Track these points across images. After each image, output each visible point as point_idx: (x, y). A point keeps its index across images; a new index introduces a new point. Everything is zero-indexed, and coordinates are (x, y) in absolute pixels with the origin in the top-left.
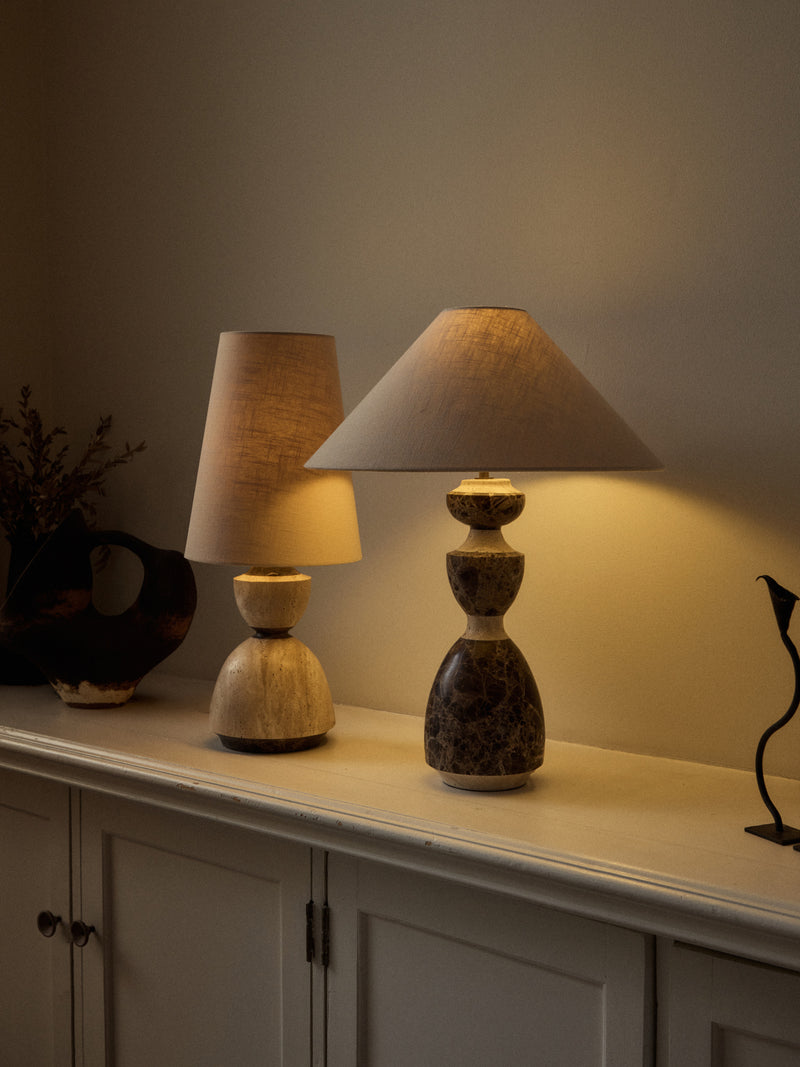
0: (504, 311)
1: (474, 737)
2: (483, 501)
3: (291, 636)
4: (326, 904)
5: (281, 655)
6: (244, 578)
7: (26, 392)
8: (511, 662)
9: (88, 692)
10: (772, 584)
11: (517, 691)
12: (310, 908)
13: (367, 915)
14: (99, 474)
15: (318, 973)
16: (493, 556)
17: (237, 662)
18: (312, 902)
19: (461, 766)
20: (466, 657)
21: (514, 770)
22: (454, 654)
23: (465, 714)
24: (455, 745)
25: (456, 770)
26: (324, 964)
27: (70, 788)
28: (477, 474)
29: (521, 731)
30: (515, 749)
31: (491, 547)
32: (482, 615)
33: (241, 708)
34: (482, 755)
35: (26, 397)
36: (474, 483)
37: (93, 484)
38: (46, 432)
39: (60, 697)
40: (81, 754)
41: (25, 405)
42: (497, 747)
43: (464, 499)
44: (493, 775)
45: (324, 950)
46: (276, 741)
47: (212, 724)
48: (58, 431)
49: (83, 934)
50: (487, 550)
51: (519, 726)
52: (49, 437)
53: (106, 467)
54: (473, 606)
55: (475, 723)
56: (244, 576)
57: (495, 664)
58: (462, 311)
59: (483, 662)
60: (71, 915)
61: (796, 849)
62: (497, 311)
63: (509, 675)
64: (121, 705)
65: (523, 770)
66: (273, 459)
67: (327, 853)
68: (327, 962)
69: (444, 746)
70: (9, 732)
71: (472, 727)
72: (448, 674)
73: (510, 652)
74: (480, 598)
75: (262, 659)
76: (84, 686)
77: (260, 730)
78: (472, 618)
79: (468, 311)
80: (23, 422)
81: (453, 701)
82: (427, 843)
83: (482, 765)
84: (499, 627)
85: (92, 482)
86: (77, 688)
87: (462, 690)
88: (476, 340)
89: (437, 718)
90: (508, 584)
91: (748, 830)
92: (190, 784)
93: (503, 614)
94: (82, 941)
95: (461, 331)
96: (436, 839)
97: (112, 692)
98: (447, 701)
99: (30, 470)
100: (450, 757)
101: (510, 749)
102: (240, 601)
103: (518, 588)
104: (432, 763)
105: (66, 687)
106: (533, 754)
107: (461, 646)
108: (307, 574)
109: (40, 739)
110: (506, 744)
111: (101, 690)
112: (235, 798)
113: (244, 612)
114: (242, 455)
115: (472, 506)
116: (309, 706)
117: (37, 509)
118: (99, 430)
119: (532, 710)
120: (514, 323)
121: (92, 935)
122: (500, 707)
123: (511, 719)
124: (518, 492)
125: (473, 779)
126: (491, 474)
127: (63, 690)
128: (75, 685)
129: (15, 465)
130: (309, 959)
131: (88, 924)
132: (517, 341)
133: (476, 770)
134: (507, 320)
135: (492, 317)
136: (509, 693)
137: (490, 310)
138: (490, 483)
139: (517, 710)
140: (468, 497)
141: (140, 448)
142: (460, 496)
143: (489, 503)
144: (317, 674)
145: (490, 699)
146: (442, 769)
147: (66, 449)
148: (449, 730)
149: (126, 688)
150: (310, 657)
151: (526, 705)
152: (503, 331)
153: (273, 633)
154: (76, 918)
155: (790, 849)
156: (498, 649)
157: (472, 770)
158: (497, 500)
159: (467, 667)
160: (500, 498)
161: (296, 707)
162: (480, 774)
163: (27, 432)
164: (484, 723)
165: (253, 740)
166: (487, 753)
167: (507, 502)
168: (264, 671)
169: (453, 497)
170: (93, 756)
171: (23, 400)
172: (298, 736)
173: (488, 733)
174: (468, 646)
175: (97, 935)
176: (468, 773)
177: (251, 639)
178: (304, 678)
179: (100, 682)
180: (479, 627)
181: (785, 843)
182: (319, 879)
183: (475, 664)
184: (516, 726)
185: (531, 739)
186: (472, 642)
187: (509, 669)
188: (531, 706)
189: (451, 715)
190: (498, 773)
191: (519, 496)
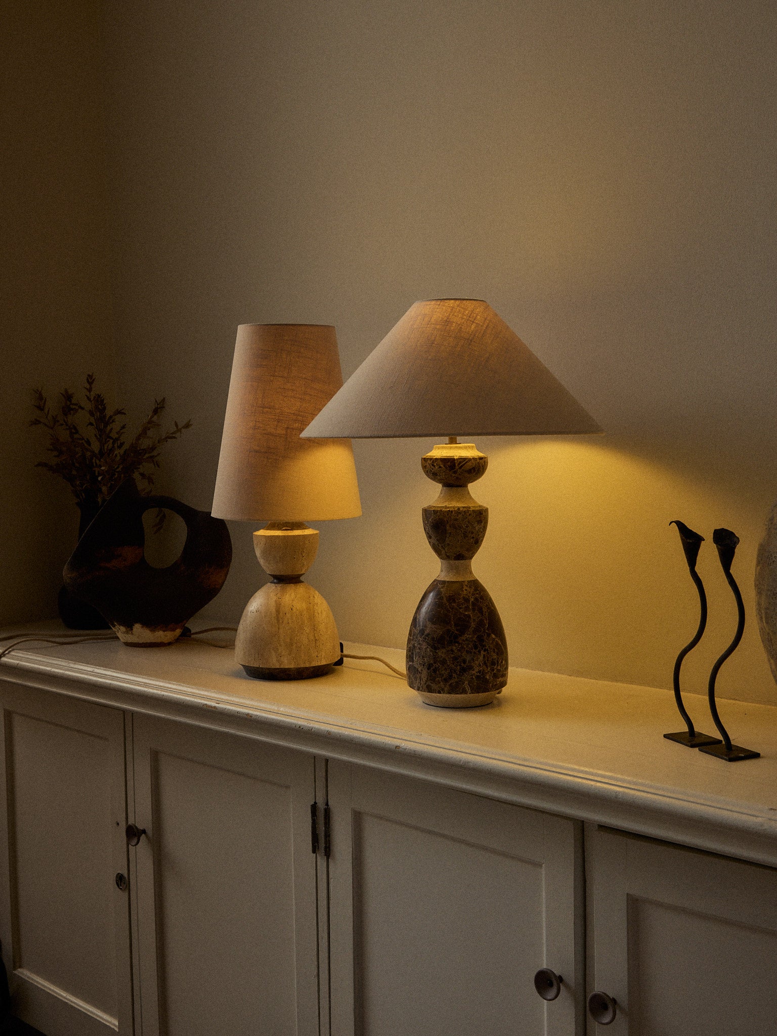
0: (464, 302)
1: (444, 662)
2: (449, 464)
3: (303, 582)
4: (327, 804)
5: (293, 597)
6: (262, 532)
7: (90, 380)
8: (476, 599)
9: (141, 633)
10: (681, 527)
11: (481, 623)
12: (314, 808)
13: (360, 813)
14: (153, 448)
15: (322, 862)
16: (459, 509)
17: (256, 604)
18: (315, 803)
19: (434, 686)
20: (439, 596)
21: (477, 690)
22: (430, 592)
23: (436, 643)
24: (428, 669)
25: (429, 690)
26: (326, 855)
27: (124, 711)
28: (447, 439)
29: (484, 656)
30: (479, 672)
31: (458, 501)
32: (451, 560)
33: (260, 643)
34: (450, 677)
35: (90, 383)
36: (443, 448)
37: (147, 458)
38: (109, 412)
39: (117, 638)
40: (129, 682)
41: (90, 390)
42: (464, 670)
43: (434, 461)
44: (461, 693)
45: (326, 843)
46: (289, 669)
47: (239, 656)
48: (119, 412)
49: (135, 835)
50: (455, 504)
51: (482, 652)
52: (111, 417)
53: (159, 442)
54: (443, 552)
55: (444, 651)
56: (262, 530)
57: (462, 601)
58: (429, 303)
59: (451, 599)
60: (127, 818)
61: (700, 750)
62: (458, 302)
63: (474, 610)
64: (169, 644)
65: (486, 690)
66: (280, 431)
67: (327, 761)
68: (328, 853)
69: (419, 669)
70: (72, 665)
71: (441, 653)
72: (424, 610)
73: (476, 590)
74: (449, 544)
75: (276, 601)
76: (137, 627)
77: (274, 660)
78: (444, 561)
79: (433, 302)
80: (88, 406)
81: (426, 633)
82: (396, 747)
83: (450, 685)
84: (468, 569)
85: (147, 455)
86: (132, 630)
87: (433, 623)
88: (438, 327)
89: (414, 646)
90: (472, 533)
91: (666, 736)
92: (213, 704)
93: (471, 558)
94: (135, 841)
95: (426, 319)
96: (404, 744)
97: (161, 633)
98: (422, 632)
99: (95, 446)
100: (424, 679)
101: (475, 672)
102: (258, 553)
103: (483, 537)
104: (411, 685)
105: (123, 629)
106: (495, 676)
107: (436, 585)
108: (314, 528)
109: (96, 670)
110: (471, 668)
111: (151, 631)
112: (248, 714)
113: (262, 561)
114: (255, 428)
115: (440, 467)
116: (316, 640)
117: (100, 478)
118: (154, 411)
119: (494, 639)
120: (472, 311)
121: (143, 837)
122: (466, 636)
123: (476, 647)
124: (481, 455)
125: (444, 697)
126: (459, 438)
127: (120, 631)
128: (129, 627)
129: (83, 441)
130: (314, 851)
131: (141, 827)
132: (473, 327)
133: (446, 689)
134: (465, 309)
135: (453, 307)
136: (473, 625)
137: (453, 301)
138: (456, 447)
139: (481, 639)
140: (436, 459)
141: (187, 426)
142: (431, 459)
143: (455, 465)
144: (324, 613)
145: (457, 630)
146: (418, 690)
147: (123, 427)
148: (423, 657)
149: (174, 630)
150: (318, 599)
151: (489, 635)
152: (462, 318)
153: (287, 579)
154: (131, 822)
155: (697, 749)
156: (465, 588)
157: (443, 690)
158: (460, 463)
159: (439, 604)
160: (464, 461)
161: (305, 641)
162: (449, 693)
163: (91, 413)
164: (452, 650)
165: (269, 669)
166: (454, 675)
167: (470, 464)
168: (278, 611)
169: (425, 460)
170: (138, 684)
171: (88, 387)
172: (307, 665)
173: (455, 659)
174: (440, 586)
175: (147, 836)
176: (439, 692)
177: (269, 584)
178: (312, 618)
179: (151, 624)
180: (450, 569)
181: (692, 746)
182: (321, 784)
183: (445, 599)
184: (479, 652)
185: (493, 663)
186: (444, 582)
187: (473, 604)
188: (493, 636)
189: (424, 644)
190: (464, 692)
191: (481, 458)
